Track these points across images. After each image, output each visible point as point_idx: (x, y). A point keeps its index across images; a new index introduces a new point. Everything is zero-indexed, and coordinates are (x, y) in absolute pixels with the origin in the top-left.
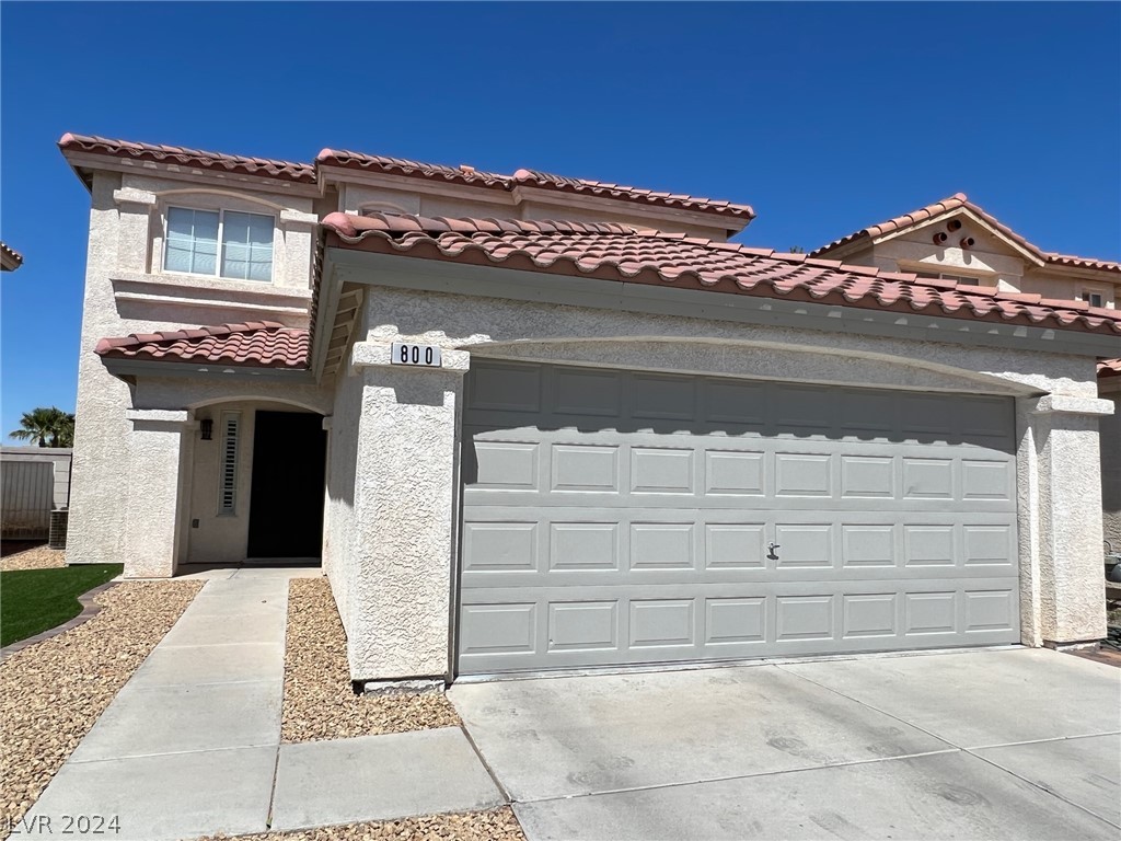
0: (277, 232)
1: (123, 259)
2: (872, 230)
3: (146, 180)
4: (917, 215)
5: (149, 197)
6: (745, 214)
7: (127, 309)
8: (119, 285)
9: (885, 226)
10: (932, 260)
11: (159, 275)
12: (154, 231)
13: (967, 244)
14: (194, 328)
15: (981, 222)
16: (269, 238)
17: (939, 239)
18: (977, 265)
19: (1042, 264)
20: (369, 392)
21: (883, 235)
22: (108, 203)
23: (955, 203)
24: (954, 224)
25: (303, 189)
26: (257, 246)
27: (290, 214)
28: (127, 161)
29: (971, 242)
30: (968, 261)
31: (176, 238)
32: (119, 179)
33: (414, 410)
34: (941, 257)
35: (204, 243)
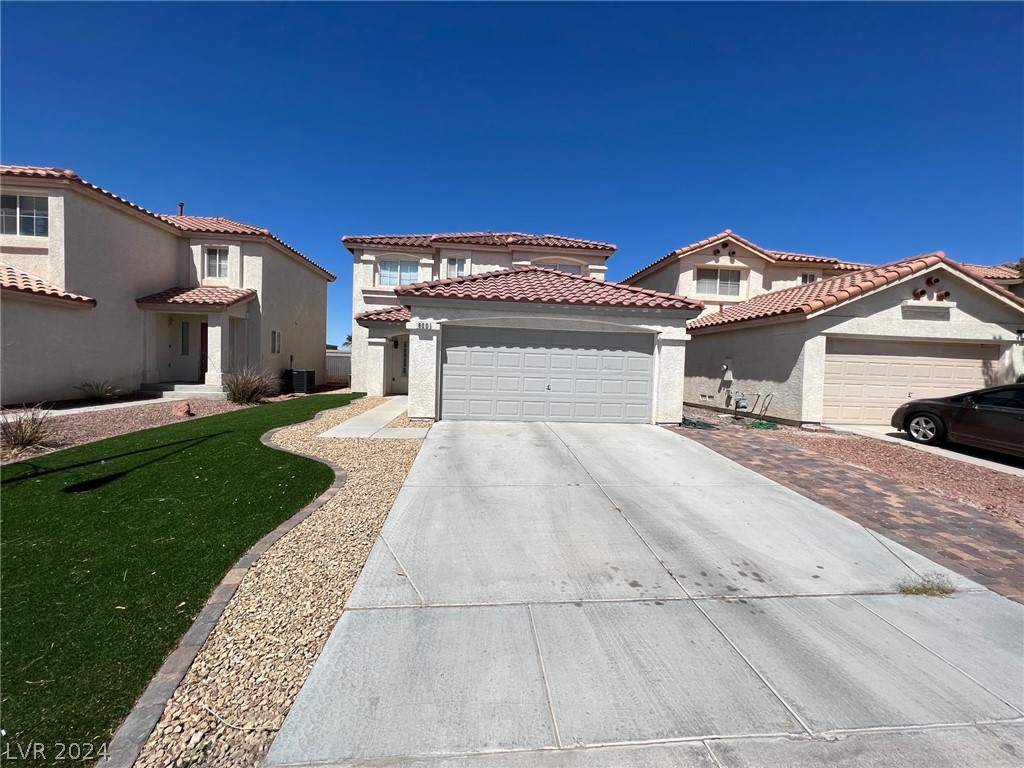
0: (419, 268)
1: (365, 282)
2: (678, 251)
3: (371, 251)
4: (702, 243)
5: (372, 258)
6: (612, 249)
7: (368, 301)
8: (364, 292)
9: (684, 249)
10: (713, 263)
11: (378, 287)
12: (375, 270)
13: (732, 254)
14: (388, 307)
15: (739, 243)
16: (417, 271)
17: (717, 253)
18: (738, 264)
19: (774, 262)
20: (411, 337)
21: (684, 253)
22: (359, 261)
23: (725, 234)
24: (725, 245)
25: (428, 250)
26: (412, 274)
27: (424, 261)
28: (365, 245)
29: (734, 253)
30: (732, 262)
31: (383, 272)
32: (362, 252)
33: (424, 342)
34: (717, 261)
35: (393, 273)
